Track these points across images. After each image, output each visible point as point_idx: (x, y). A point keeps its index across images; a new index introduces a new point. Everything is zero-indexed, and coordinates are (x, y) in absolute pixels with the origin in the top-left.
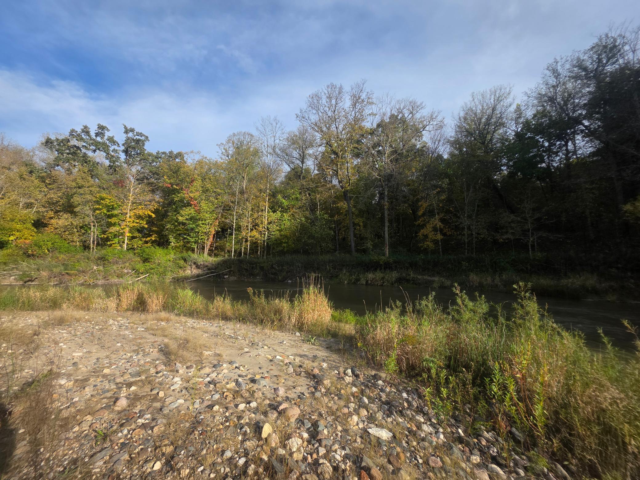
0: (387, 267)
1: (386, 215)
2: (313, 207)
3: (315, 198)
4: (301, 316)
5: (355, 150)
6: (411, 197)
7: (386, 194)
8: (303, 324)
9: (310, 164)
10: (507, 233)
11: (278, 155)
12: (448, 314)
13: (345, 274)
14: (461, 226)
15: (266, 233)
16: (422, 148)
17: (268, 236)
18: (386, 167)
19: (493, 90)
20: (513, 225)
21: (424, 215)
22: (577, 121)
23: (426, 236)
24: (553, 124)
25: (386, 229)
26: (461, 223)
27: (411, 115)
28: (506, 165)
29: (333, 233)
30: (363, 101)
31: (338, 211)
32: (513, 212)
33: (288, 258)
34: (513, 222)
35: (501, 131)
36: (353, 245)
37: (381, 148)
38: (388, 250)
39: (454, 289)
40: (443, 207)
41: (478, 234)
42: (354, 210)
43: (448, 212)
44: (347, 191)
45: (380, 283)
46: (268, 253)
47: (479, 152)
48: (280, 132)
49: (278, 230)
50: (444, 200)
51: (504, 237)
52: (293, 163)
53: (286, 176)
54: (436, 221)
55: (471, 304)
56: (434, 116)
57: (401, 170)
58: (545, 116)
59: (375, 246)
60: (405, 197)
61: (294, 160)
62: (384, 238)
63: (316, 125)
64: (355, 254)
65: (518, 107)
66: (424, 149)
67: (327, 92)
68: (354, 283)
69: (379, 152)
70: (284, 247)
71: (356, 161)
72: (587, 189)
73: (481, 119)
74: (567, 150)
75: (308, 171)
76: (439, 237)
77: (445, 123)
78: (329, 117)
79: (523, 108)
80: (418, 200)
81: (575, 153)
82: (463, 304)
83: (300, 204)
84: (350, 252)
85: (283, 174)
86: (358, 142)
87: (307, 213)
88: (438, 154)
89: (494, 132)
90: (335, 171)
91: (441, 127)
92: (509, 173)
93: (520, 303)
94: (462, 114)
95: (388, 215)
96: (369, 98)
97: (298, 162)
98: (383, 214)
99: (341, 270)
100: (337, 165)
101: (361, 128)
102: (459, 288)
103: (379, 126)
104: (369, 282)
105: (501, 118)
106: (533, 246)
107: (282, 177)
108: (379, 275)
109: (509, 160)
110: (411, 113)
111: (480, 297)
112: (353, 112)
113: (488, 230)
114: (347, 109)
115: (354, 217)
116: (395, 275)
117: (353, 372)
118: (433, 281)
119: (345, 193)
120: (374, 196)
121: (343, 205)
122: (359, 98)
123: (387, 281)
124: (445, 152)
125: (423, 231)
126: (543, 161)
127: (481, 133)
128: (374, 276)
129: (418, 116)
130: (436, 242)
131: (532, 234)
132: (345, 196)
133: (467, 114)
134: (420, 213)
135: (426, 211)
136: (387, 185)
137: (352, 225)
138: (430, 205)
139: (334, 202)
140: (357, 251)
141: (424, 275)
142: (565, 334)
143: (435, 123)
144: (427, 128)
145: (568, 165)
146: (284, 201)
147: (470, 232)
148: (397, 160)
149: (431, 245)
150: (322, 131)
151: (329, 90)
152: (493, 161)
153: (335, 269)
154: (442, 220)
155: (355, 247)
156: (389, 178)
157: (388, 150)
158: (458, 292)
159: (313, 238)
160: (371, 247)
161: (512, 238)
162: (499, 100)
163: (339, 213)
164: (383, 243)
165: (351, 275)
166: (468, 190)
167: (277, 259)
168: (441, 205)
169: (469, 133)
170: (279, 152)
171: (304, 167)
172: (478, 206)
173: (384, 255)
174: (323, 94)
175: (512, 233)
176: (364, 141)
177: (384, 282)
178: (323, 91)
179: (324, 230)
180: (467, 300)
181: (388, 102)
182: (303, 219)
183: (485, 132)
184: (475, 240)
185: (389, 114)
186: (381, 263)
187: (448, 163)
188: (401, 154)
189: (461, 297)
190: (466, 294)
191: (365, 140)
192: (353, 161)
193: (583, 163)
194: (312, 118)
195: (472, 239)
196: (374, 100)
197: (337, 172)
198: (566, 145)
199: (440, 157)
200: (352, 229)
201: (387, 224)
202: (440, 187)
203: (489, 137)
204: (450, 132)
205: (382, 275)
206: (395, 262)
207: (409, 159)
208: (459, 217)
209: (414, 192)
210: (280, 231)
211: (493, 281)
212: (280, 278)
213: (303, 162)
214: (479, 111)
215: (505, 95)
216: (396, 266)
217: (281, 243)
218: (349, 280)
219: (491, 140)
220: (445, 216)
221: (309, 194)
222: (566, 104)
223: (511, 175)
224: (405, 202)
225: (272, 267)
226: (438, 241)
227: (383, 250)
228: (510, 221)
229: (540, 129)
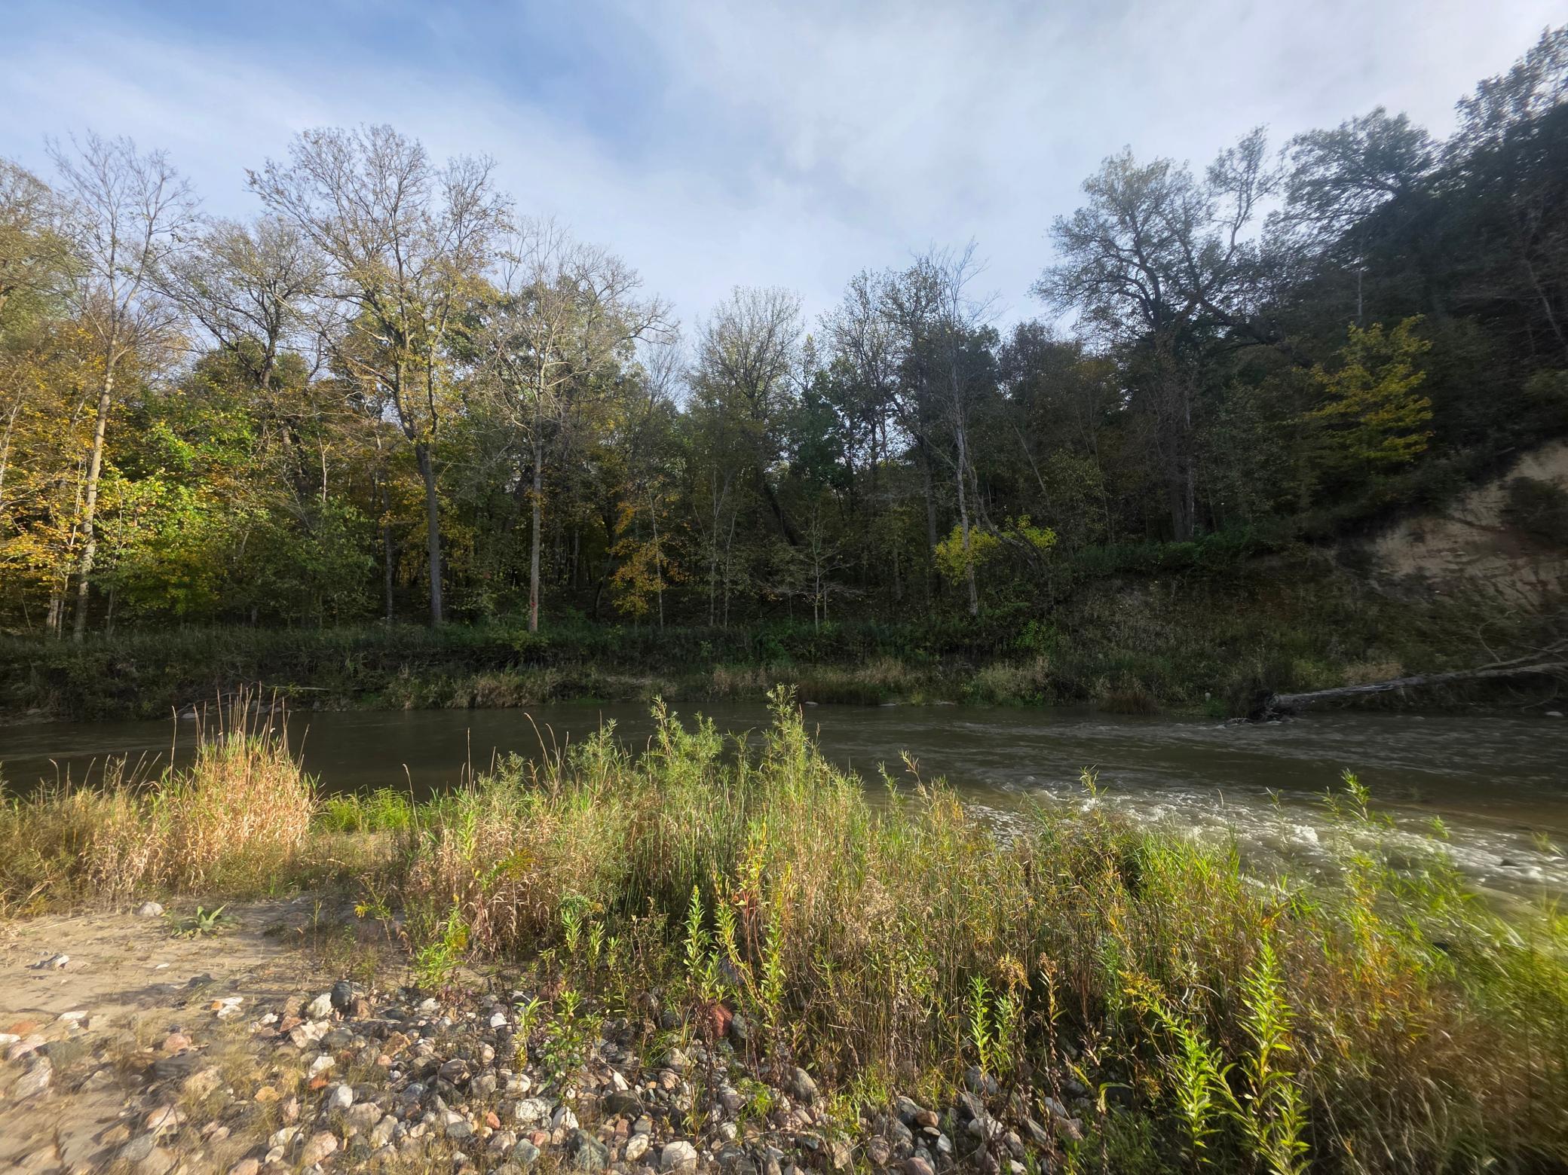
0: (534, 656)
1: (536, 526)
2: (307, 481)
3: (318, 456)
4: (177, 838)
5: (461, 340)
6: (602, 488)
7: (539, 470)
8: (181, 869)
9: (301, 343)
10: (782, 582)
11: (164, 286)
12: (641, 770)
13: (407, 681)
14: (703, 563)
15: (91, 549)
16: (633, 376)
17: (96, 561)
18: (542, 402)
19: (771, 293)
20: (792, 568)
21: (629, 532)
22: (887, 393)
23: (631, 582)
24: (856, 388)
25: (535, 559)
26: (704, 558)
27: (608, 291)
28: (789, 449)
29: (370, 562)
30: (485, 213)
31: (396, 502)
32: (793, 543)
33: (192, 636)
34: (792, 561)
35: (781, 380)
36: (438, 598)
37: (532, 353)
38: (536, 616)
39: (654, 710)
40: (669, 519)
41: (734, 582)
42: (445, 501)
43: (679, 530)
44: (426, 446)
45: (509, 700)
46: (95, 620)
47: (744, 414)
48: (179, 210)
49: (146, 542)
50: (673, 503)
51: (778, 591)
52: (232, 327)
53: (200, 366)
54: (653, 551)
55: (687, 741)
56: (659, 312)
57: (582, 419)
58: (846, 371)
59: (504, 604)
60: (587, 484)
61: (238, 319)
62: (528, 582)
63: (327, 229)
64: (440, 622)
65: (810, 341)
66: (637, 380)
67: (370, 148)
68: (436, 706)
69: (526, 359)
70: (175, 601)
71: (463, 372)
72: (895, 512)
73: (748, 345)
74: (874, 439)
75: (293, 364)
76: (659, 585)
77: (682, 332)
78: (374, 221)
79: (817, 346)
80: (618, 497)
81: (884, 445)
82: (671, 742)
83: (252, 462)
84: (427, 619)
85: (192, 358)
86: (470, 320)
87: (284, 497)
88: (666, 398)
89: (770, 378)
90: (391, 383)
91: (673, 340)
92: (793, 465)
93: (777, 728)
94: (716, 325)
95: (542, 526)
96: (501, 212)
97: (254, 327)
98: (530, 521)
99: (395, 669)
100: (397, 366)
101: (476, 284)
102: (664, 706)
103: (529, 294)
104: (479, 699)
105: (781, 353)
106: (821, 609)
107: (181, 367)
108: (508, 679)
109: (794, 441)
110: (610, 287)
111: (705, 722)
112: (454, 235)
113: (751, 575)
114: (436, 220)
115: (447, 522)
116: (551, 677)
117: (336, 1001)
118: (642, 687)
119: (422, 451)
120: (506, 472)
121: (413, 485)
122: (475, 201)
123: (531, 693)
124: (682, 399)
125: (623, 571)
126: (841, 454)
127: (748, 373)
128: (493, 683)
129: (624, 298)
130: (651, 597)
131: (821, 586)
132: (419, 460)
133: (723, 326)
134: (620, 528)
135: (633, 523)
136: (543, 448)
137: (437, 543)
138: (642, 513)
139: (384, 474)
140: (452, 616)
141: (622, 674)
142: (839, 781)
143: (661, 327)
144: (644, 333)
145: (875, 467)
146: (181, 443)
147: (718, 577)
148: (571, 393)
149: (641, 605)
150: (349, 255)
151: (379, 143)
152: (766, 437)
153: (375, 668)
154: (667, 549)
155: (443, 606)
156: (548, 431)
157: (550, 362)
158: (661, 716)
159: (302, 574)
160: (491, 607)
161: (790, 593)
162: (779, 317)
163: (399, 509)
164: (525, 597)
165: (426, 683)
166: (720, 489)
167: (136, 640)
168: (665, 514)
169: (729, 371)
170: (171, 277)
171: (278, 351)
172: (738, 524)
173: (526, 627)
174: (355, 146)
175: (791, 583)
176: (487, 321)
177: (520, 698)
178: (356, 137)
179: (340, 553)
180: (679, 733)
181: (554, 242)
182: (263, 513)
183: (755, 374)
184: (728, 594)
185: (555, 274)
186: (517, 647)
187: (685, 423)
188: (582, 381)
189: (668, 728)
190: (677, 718)
191: (489, 320)
192: (450, 367)
193: (892, 470)
194: (313, 206)
195: (723, 594)
196: (516, 223)
197: (396, 389)
198: (873, 431)
199: (669, 406)
200: (437, 555)
201: (537, 548)
202: (668, 475)
203: (761, 387)
204: (691, 355)
205: (516, 680)
206: (553, 644)
207: (602, 396)
208: (698, 544)
209: (609, 476)
210: (158, 545)
211: (755, 680)
212: (147, 706)
213: (273, 334)
214: (745, 329)
215: (790, 311)
216: (556, 655)
217: (164, 586)
218: (419, 697)
219: (765, 393)
220: (674, 539)
221: (295, 439)
222: (874, 358)
223: (796, 470)
224: (587, 498)
225: (111, 670)
226: (656, 594)
227: (526, 614)
228: (788, 558)
229: (839, 395)
